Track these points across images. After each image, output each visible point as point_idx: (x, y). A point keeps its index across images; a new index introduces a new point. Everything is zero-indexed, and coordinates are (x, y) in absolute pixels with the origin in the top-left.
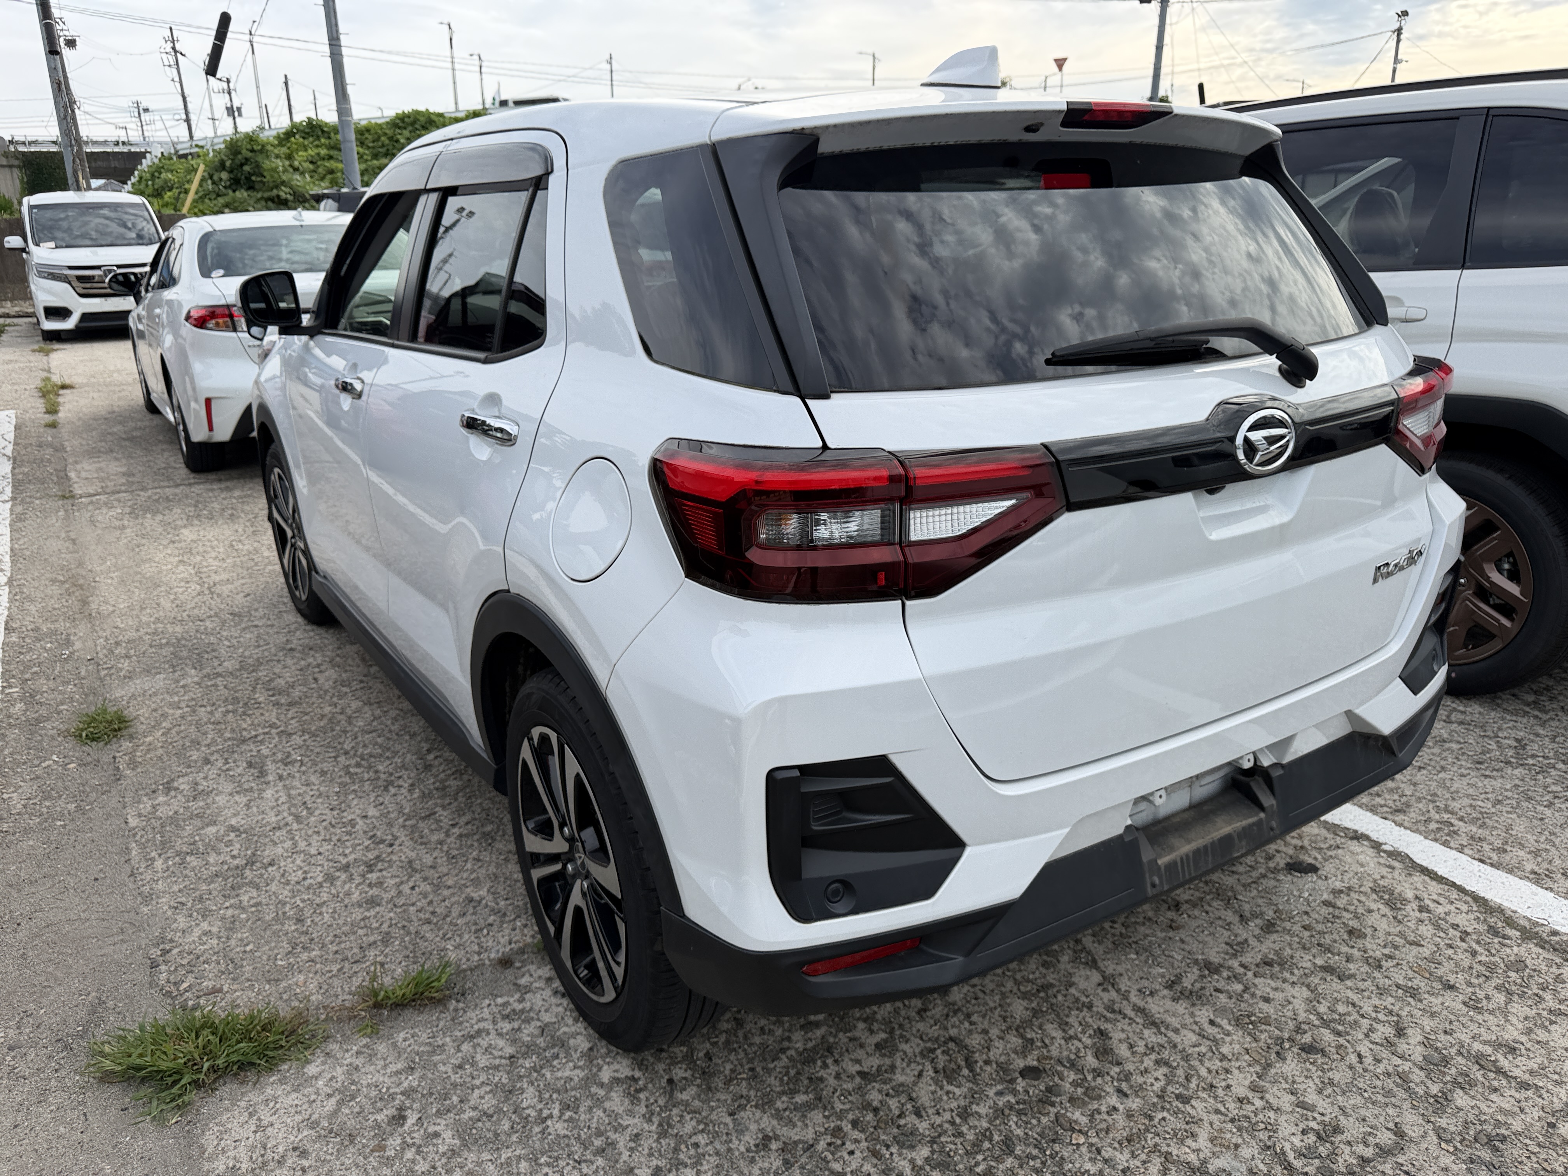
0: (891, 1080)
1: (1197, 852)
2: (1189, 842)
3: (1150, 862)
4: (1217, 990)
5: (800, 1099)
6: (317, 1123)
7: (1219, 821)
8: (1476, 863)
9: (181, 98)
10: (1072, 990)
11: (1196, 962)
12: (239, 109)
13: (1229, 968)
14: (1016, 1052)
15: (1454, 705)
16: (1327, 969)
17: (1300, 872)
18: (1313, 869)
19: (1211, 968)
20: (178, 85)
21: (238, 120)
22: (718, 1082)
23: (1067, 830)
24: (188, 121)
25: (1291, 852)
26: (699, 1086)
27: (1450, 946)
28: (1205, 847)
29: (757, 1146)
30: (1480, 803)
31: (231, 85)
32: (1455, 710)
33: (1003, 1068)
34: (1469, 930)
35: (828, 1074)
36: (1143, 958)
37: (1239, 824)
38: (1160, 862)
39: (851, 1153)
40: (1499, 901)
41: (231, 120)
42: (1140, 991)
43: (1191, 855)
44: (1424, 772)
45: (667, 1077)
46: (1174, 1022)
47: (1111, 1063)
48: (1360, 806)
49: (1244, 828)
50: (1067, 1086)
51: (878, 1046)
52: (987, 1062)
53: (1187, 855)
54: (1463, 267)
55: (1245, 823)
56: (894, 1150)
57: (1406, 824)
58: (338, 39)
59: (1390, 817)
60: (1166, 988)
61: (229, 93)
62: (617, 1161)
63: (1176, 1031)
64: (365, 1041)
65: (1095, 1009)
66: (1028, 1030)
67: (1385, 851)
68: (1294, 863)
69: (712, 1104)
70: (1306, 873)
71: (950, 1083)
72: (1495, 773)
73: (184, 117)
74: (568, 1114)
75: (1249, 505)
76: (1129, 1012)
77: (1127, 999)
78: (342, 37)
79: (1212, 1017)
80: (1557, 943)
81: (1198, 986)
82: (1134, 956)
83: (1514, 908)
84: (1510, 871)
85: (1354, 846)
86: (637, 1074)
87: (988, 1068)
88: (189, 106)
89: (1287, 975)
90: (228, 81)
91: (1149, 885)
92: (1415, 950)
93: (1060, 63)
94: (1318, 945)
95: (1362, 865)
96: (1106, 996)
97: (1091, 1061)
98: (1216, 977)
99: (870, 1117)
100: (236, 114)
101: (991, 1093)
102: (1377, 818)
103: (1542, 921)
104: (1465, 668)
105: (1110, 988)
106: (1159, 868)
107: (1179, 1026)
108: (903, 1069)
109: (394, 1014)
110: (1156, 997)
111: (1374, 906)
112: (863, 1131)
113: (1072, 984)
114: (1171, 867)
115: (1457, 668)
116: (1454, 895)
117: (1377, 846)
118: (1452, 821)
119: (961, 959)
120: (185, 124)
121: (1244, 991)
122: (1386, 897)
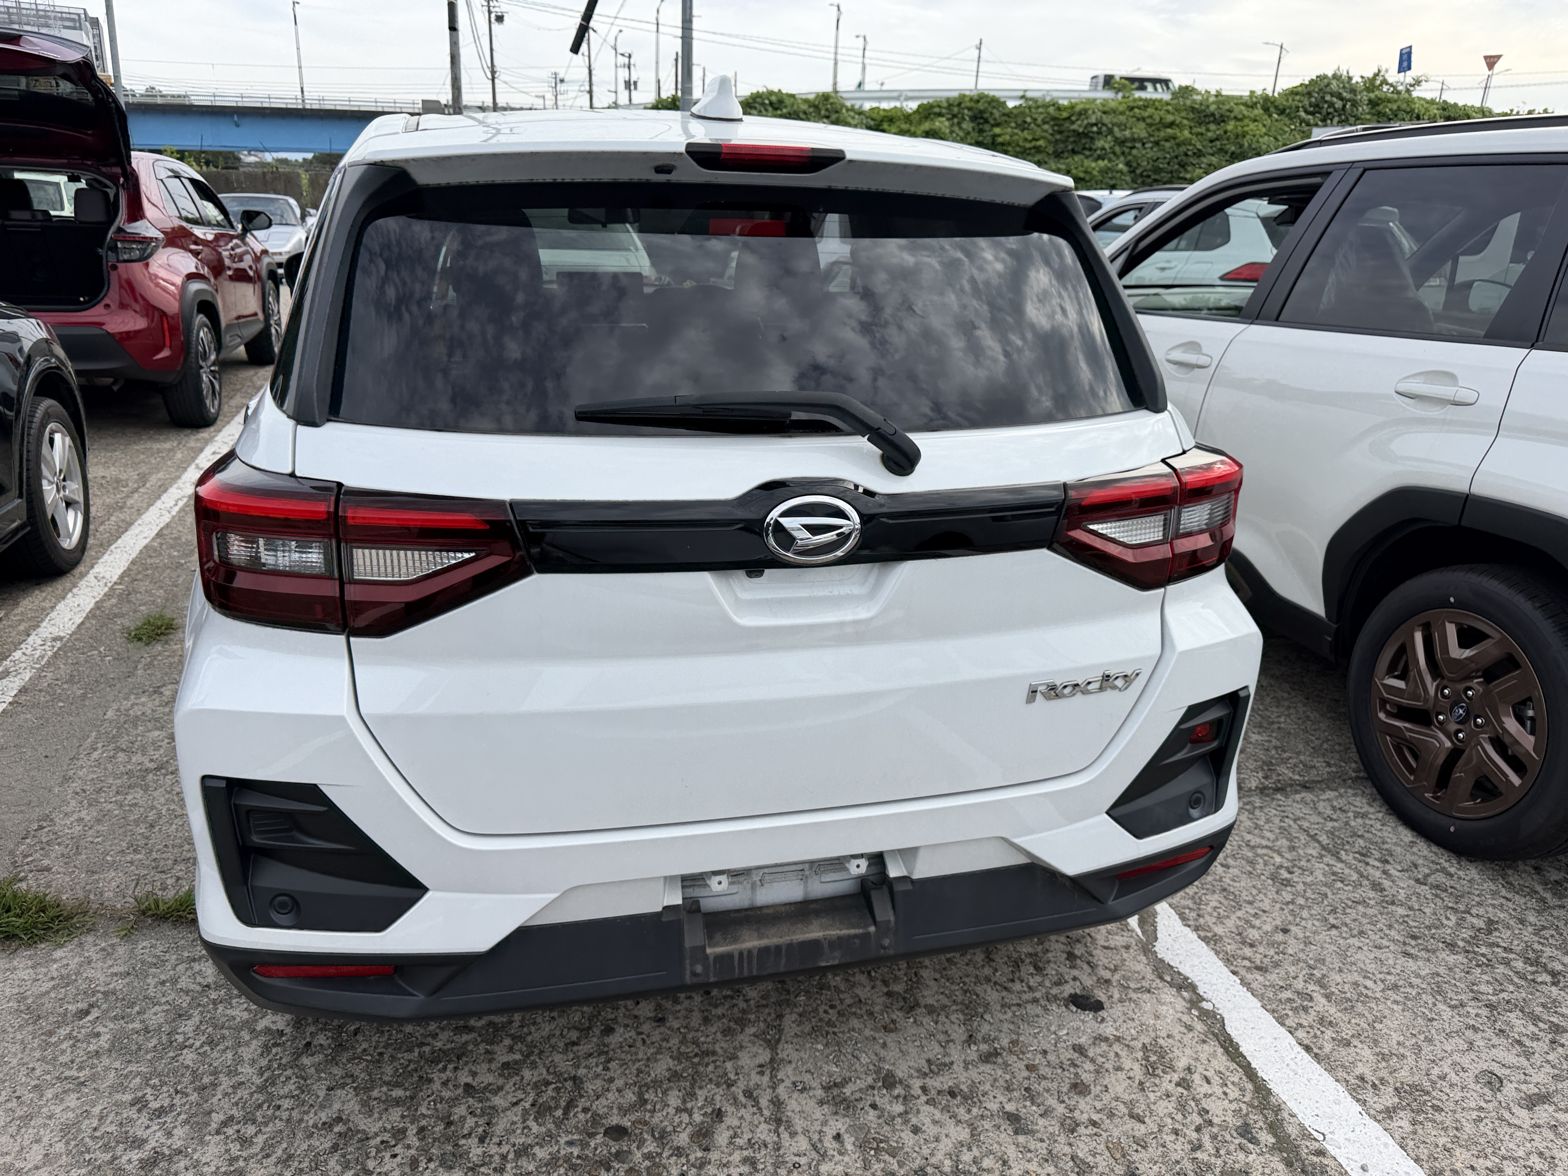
0: (488, 1099)
1: (764, 951)
2: (761, 937)
3: (694, 949)
4: (874, 1106)
5: (398, 1093)
6: (25, 998)
7: (816, 924)
8: (1299, 1049)
9: (587, 71)
10: (729, 1065)
11: (878, 1071)
12: (635, 83)
13: (908, 1087)
14: (620, 1109)
15: (1446, 865)
16: (1013, 1118)
17: (1078, 1007)
18: (1097, 1007)
19: (889, 1081)
20: (587, 59)
21: (633, 93)
22: (344, 1057)
23: (554, 896)
24: (590, 92)
25: (1089, 982)
26: (326, 1056)
27: (1176, 1132)
28: (778, 948)
29: (324, 1124)
30: (1369, 983)
31: (632, 61)
32: (1443, 870)
33: (596, 1119)
34: (1216, 1120)
35: (438, 1077)
36: (827, 1051)
37: (834, 933)
38: (709, 951)
39: (394, 1156)
40: (1284, 1098)
41: (627, 93)
42: (794, 1083)
43: (755, 952)
44: (1334, 932)
45: (308, 1040)
46: (799, 1124)
47: (700, 1146)
48: (1217, 953)
49: (840, 938)
50: (638, 1156)
51: (506, 1065)
52: (585, 1110)
53: (750, 952)
54: (1532, 347)
55: (845, 932)
56: (432, 1165)
57: (1254, 985)
58: (691, 21)
59: (1243, 972)
60: (823, 1088)
61: (629, 68)
62: (207, 1101)
63: (793, 1134)
64: (116, 940)
65: (733, 1089)
66: (651, 1091)
67: (1200, 1009)
68: (1082, 996)
69: (323, 1075)
70: (1084, 1009)
71: (536, 1119)
72: (1423, 954)
73: (588, 88)
74: (207, 1048)
75: (804, 593)
76: (764, 1102)
77: (774, 1088)
78: (695, 20)
79: (842, 1131)
80: (1313, 1165)
81: (858, 1095)
82: (820, 1047)
83: (1295, 1111)
84: (1330, 1070)
85: (1168, 995)
86: (288, 1030)
87: (581, 1116)
88: (594, 78)
89: (962, 1111)
90: (630, 56)
91: (688, 973)
92: (1131, 1124)
93: (1491, 61)
94: (1026, 1089)
95: (1157, 1017)
96: (755, 1078)
97: (683, 1139)
98: (884, 1091)
99: (440, 1128)
100: (632, 87)
101: (563, 1140)
102: (1226, 971)
103: (1316, 1134)
104: (1468, 822)
105: (768, 1072)
106: (707, 957)
107: (800, 1130)
108: (508, 1093)
109: (156, 923)
110: (805, 1095)
111: (1127, 1063)
112: (421, 1140)
113: (733, 1057)
114: (724, 959)
115: (1458, 822)
116: (1237, 1076)
117: (1196, 1000)
118: (1314, 995)
119: (422, 997)
120: (588, 96)
121: (900, 1115)
122: (1153, 1058)
